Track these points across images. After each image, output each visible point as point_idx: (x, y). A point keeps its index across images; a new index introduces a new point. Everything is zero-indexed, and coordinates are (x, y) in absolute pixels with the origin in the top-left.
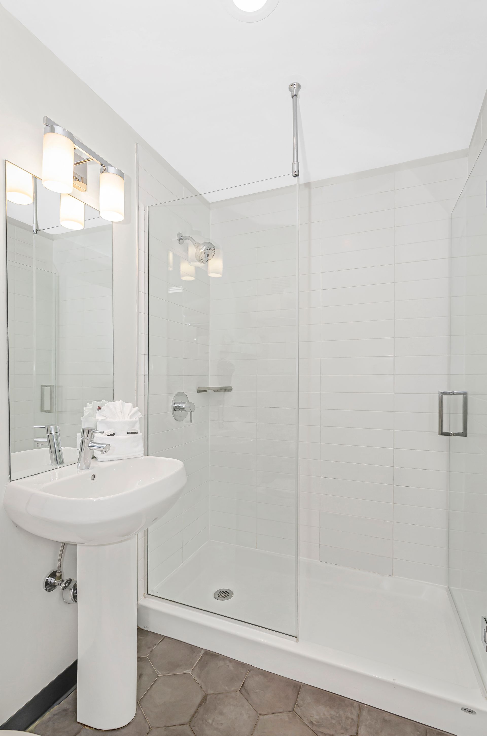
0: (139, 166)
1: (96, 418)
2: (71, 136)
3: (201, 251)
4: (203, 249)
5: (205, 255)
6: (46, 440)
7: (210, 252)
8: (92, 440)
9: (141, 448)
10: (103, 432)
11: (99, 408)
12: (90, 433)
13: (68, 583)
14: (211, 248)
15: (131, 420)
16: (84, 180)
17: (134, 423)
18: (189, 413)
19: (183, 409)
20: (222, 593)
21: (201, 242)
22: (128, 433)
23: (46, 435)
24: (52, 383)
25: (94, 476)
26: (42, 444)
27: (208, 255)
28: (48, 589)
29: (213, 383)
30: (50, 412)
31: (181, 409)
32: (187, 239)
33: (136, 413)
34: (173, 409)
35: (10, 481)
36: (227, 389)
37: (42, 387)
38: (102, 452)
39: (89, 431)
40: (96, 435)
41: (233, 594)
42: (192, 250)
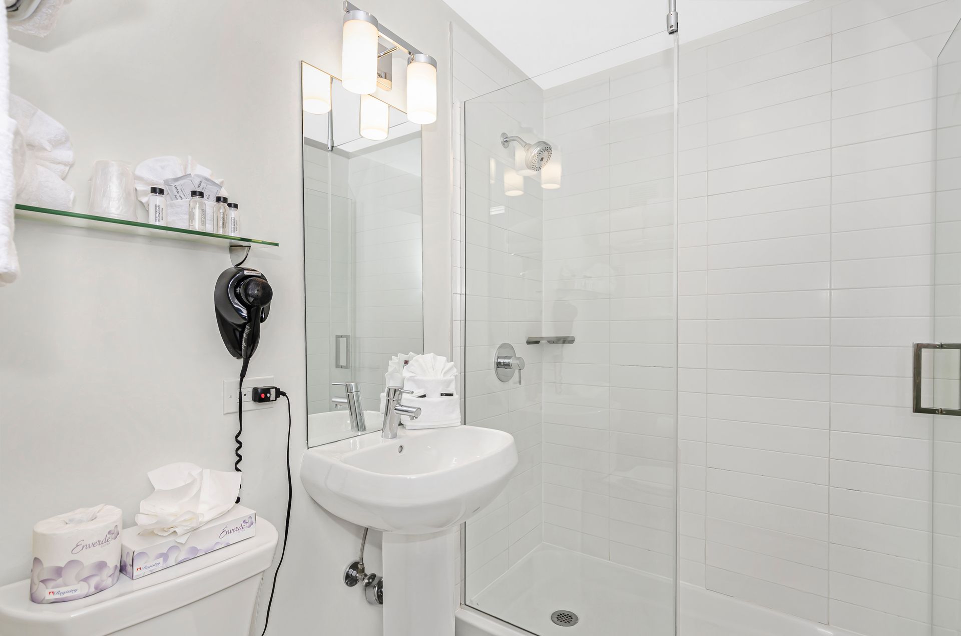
0: (454, 51)
1: (404, 375)
2: (374, 21)
3: (533, 155)
4: (535, 151)
5: (537, 159)
6: (346, 401)
7: (546, 153)
8: (399, 401)
9: (457, 416)
10: (413, 392)
11: (406, 362)
12: (397, 393)
13: (371, 578)
14: (547, 148)
15: (445, 378)
16: (388, 76)
17: (449, 383)
18: (517, 371)
19: (509, 365)
20: (563, 616)
21: (532, 143)
22: (442, 395)
23: (345, 394)
24: (349, 333)
25: (401, 447)
26: (341, 406)
27: (542, 159)
28: (349, 583)
29: (547, 332)
30: (346, 367)
31: (507, 365)
32: (514, 140)
33: (451, 369)
34: (496, 365)
35: (307, 448)
36: (566, 340)
37: (337, 337)
38: (412, 418)
39: (395, 390)
40: (404, 396)
41: (577, 619)
42: (521, 155)
